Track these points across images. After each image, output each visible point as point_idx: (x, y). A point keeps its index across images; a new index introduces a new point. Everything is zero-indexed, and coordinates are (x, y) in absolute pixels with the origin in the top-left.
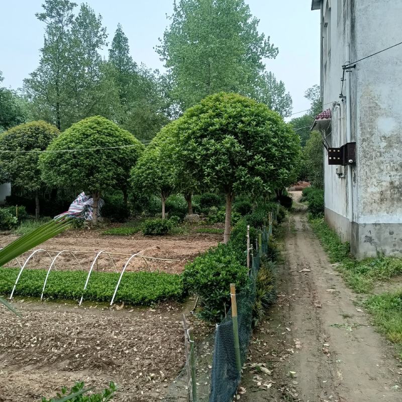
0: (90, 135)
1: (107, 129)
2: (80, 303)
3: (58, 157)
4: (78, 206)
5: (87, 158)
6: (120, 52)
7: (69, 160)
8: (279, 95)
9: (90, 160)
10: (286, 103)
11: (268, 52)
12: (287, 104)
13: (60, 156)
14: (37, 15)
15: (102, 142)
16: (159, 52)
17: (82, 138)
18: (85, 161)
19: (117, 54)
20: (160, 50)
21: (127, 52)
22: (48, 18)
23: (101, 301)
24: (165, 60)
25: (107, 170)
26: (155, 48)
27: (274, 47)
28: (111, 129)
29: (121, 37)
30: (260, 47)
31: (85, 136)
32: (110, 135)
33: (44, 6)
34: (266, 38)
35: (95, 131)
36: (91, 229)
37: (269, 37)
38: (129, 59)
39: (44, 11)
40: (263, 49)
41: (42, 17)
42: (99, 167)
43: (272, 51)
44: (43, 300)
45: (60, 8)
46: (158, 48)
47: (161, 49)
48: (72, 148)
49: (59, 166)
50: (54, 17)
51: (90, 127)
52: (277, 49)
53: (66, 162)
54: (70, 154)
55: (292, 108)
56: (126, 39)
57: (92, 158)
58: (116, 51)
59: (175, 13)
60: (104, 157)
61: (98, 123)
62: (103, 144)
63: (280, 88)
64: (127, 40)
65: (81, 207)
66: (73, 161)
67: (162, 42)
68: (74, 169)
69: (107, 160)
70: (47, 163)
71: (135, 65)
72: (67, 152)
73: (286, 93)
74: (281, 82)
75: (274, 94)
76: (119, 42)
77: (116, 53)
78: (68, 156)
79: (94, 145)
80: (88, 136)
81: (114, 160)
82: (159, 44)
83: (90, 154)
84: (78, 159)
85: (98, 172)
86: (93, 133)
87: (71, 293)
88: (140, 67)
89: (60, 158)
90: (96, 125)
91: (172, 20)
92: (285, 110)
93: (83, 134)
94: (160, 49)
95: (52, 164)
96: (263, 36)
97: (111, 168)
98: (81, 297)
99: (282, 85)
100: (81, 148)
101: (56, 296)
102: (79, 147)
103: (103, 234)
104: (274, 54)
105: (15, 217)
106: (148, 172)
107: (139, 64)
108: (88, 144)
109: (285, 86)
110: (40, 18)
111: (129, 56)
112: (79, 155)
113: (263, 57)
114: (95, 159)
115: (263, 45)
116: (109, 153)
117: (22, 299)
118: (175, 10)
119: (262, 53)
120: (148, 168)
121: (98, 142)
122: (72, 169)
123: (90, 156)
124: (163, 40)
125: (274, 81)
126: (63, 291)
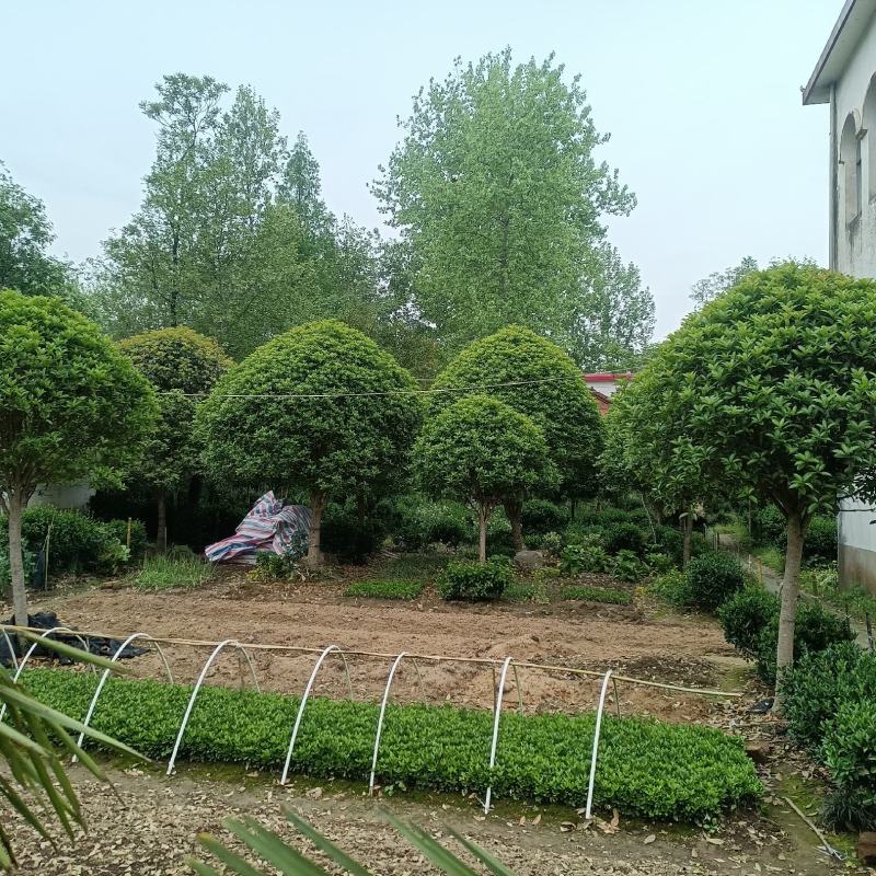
0: (323, 363)
1: (356, 349)
2: (487, 805)
3: (247, 411)
4: (262, 524)
5: (318, 414)
6: (300, 192)
7: (276, 417)
8: (627, 294)
9: (324, 420)
10: (641, 310)
11: (614, 203)
12: (644, 312)
13: (254, 407)
14: (143, 105)
15: (349, 380)
16: (379, 194)
17: (305, 367)
18: (313, 423)
19: (293, 195)
20: (380, 191)
21: (316, 192)
22: (165, 114)
23: (545, 802)
24: (390, 211)
25: (359, 444)
26: (371, 184)
27: (627, 192)
28: (366, 351)
29: (305, 160)
30: (596, 190)
31: (311, 364)
32: (363, 363)
33: (159, 88)
34: (611, 173)
35: (332, 354)
36: (309, 580)
37: (617, 171)
38: (319, 206)
39: (159, 99)
40: (603, 194)
41: (155, 111)
42: (342, 436)
43: (621, 201)
44: (375, 792)
45: (193, 95)
46: (377, 186)
47: (384, 189)
48: (284, 392)
49: (251, 430)
50: (177, 111)
51: (320, 344)
52: (633, 195)
53: (268, 421)
54: (279, 403)
55: (652, 321)
56: (315, 165)
57: (328, 415)
58: (291, 189)
59: (415, 116)
60: (356, 414)
61: (337, 336)
62: (351, 383)
63: (629, 279)
64: (317, 166)
65: (268, 526)
66: (287, 419)
67: (385, 173)
68: (287, 440)
69: (359, 420)
70: (220, 423)
71: (331, 220)
72: (271, 400)
73: (642, 288)
74: (631, 266)
75: (615, 289)
76: (299, 170)
77: (293, 192)
78: (273, 408)
79: (332, 386)
80: (317, 364)
81: (374, 422)
82: (379, 177)
83: (324, 405)
84: (297, 415)
85: (340, 446)
86: (330, 358)
87: (456, 775)
88: (341, 225)
89: (254, 412)
90: (333, 341)
91: (409, 129)
92: (640, 325)
93: (305, 358)
94: (380, 187)
95: (231, 427)
96: (604, 168)
97: (367, 439)
98: (485, 789)
99: (633, 272)
100: (306, 391)
101: (411, 781)
102: (300, 387)
103: (348, 595)
104: (627, 206)
105: (124, 547)
106: (457, 451)
107: (339, 217)
108: (321, 382)
109: (640, 274)
110: (149, 113)
111: (319, 199)
112: (300, 406)
113: (603, 212)
114: (334, 418)
115: (604, 187)
116: (365, 404)
117: (314, 786)
118: (416, 108)
119: (602, 205)
120: (459, 441)
121: (340, 380)
122: (281, 438)
123: (325, 409)
124: (388, 170)
125: (617, 264)
126: (432, 769)
